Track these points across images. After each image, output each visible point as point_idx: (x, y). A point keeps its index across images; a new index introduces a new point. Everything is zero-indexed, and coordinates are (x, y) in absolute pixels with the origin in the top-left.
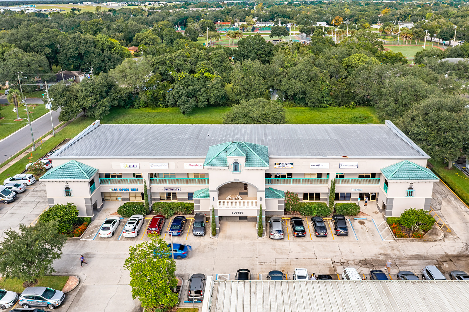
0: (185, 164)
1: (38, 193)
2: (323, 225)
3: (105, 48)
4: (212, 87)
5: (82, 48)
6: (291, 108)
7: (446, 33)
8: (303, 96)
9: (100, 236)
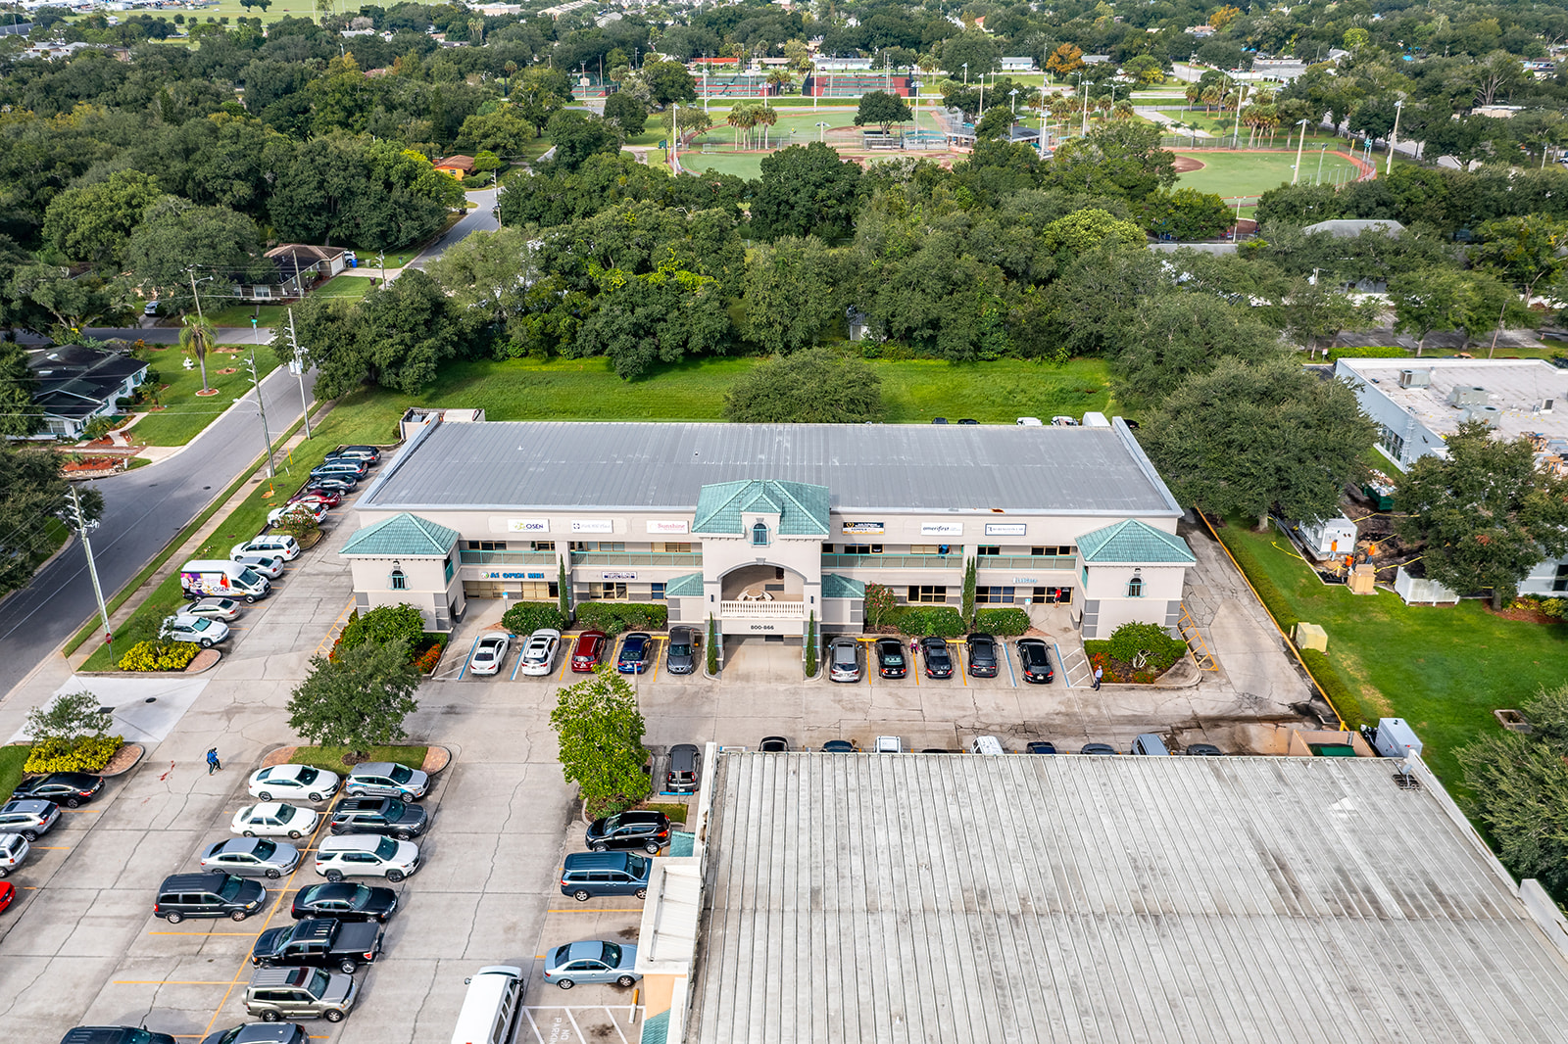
0: (649, 523)
1: (315, 579)
2: (944, 654)
3: (394, 179)
4: (695, 309)
5: (336, 181)
6: (902, 362)
7: (1376, 115)
8: (931, 332)
9: (473, 671)
